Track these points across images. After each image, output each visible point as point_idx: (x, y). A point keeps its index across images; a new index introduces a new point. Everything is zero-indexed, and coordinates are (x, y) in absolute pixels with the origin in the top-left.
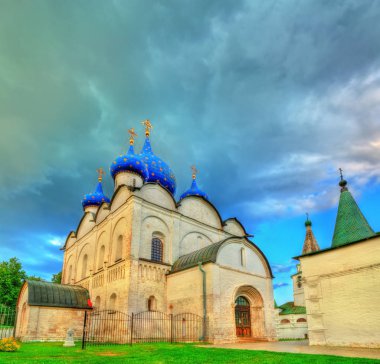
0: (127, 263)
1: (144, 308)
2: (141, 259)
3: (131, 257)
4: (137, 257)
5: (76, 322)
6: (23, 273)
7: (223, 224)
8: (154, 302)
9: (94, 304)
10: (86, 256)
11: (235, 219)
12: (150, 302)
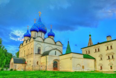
0: (33, 54)
1: (36, 64)
2: (36, 54)
3: (33, 53)
4: (35, 53)
5: (23, 67)
6: (8, 52)
7: (55, 43)
8: (38, 63)
9: (27, 63)
10: (25, 51)
11: (59, 41)
12: (37, 63)
